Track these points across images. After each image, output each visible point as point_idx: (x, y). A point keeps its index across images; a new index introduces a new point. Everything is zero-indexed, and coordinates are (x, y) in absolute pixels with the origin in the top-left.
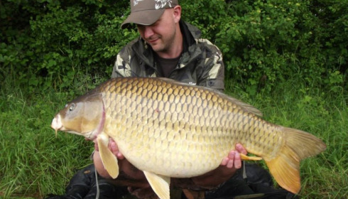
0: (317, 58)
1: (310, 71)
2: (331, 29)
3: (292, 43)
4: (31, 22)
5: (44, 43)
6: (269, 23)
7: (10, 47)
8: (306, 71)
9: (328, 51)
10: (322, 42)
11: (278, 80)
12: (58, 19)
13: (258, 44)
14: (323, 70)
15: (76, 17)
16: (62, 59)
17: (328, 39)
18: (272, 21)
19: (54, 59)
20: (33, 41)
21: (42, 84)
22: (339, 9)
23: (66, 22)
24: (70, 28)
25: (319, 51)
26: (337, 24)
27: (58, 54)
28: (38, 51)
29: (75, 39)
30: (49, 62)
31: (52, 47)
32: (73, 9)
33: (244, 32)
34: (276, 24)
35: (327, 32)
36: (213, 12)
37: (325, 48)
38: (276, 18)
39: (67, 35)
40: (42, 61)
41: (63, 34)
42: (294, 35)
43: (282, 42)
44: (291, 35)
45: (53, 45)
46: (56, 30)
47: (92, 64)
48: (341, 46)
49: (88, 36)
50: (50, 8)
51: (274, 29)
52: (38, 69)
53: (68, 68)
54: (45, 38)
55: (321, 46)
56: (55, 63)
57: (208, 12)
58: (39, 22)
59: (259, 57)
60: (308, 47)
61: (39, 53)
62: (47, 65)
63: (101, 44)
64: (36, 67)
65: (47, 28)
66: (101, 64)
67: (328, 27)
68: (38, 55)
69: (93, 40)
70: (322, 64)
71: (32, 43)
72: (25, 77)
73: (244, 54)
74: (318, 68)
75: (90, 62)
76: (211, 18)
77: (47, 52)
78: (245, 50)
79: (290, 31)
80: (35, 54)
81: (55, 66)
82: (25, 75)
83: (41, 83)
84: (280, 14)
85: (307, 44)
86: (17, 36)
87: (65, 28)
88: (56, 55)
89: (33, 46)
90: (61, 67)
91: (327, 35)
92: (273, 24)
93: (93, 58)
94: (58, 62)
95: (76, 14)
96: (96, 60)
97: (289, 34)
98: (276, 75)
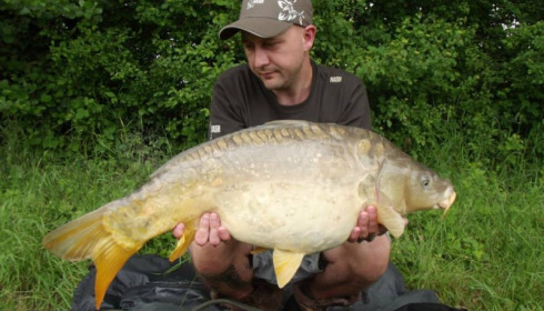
0: (486, 114)
1: (476, 132)
2: (505, 72)
3: (450, 90)
4: (51, 48)
5: (70, 82)
6: (418, 59)
7: (16, 87)
8: (469, 132)
9: (501, 102)
10: (492, 91)
11: (429, 144)
12: (93, 45)
13: (401, 91)
14: (494, 131)
15: (122, 44)
16: (99, 108)
17: (501, 87)
18: (422, 57)
19: (85, 108)
20: (50, 78)
21: (64, 148)
22: (517, 44)
23: (106, 50)
24: (111, 60)
25: (488, 104)
26: (514, 64)
27: (92, 101)
28: (60, 94)
29: (120, 75)
30: (78, 113)
31: (82, 90)
32: (117, 29)
33: (383, 72)
34: (428, 61)
35: (500, 75)
36: (334, 40)
37: (496, 98)
38: (427, 52)
39: (108, 69)
40: (65, 110)
41: (101, 69)
42: (453, 79)
43: (436, 88)
44: (449, 80)
45: (84, 87)
46: (90, 61)
47: (144, 116)
48: (521, 96)
49: (140, 73)
50: (82, 30)
51: (425, 68)
52: (60, 122)
53: (107, 122)
54: (72, 75)
55: (492, 95)
56: (87, 114)
57: (329, 40)
58: (65, 49)
59: (402, 111)
60: (472, 97)
61: (61, 98)
62: (74, 117)
63: (161, 86)
64: (54, 121)
65: (77, 59)
66: (159, 117)
67: (501, 69)
68: (58, 101)
69: (149, 80)
70: (493, 123)
71: (50, 82)
72: (38, 136)
73: (379, 106)
74: (487, 128)
75: (141, 113)
76: (332, 48)
77: (74, 97)
78: (381, 99)
79: (447, 72)
80: (53, 100)
81: (87, 119)
82: (37, 133)
83: (62, 145)
84: (434, 46)
85: (470, 93)
86: (27, 71)
87: (104, 59)
88: (87, 101)
89: (51, 86)
90: (97, 121)
91: (500, 80)
92: (424, 60)
93: (147, 107)
94: (91, 113)
95: (122, 38)
96: (151, 110)
97: (445, 77)
98: (427, 137)
